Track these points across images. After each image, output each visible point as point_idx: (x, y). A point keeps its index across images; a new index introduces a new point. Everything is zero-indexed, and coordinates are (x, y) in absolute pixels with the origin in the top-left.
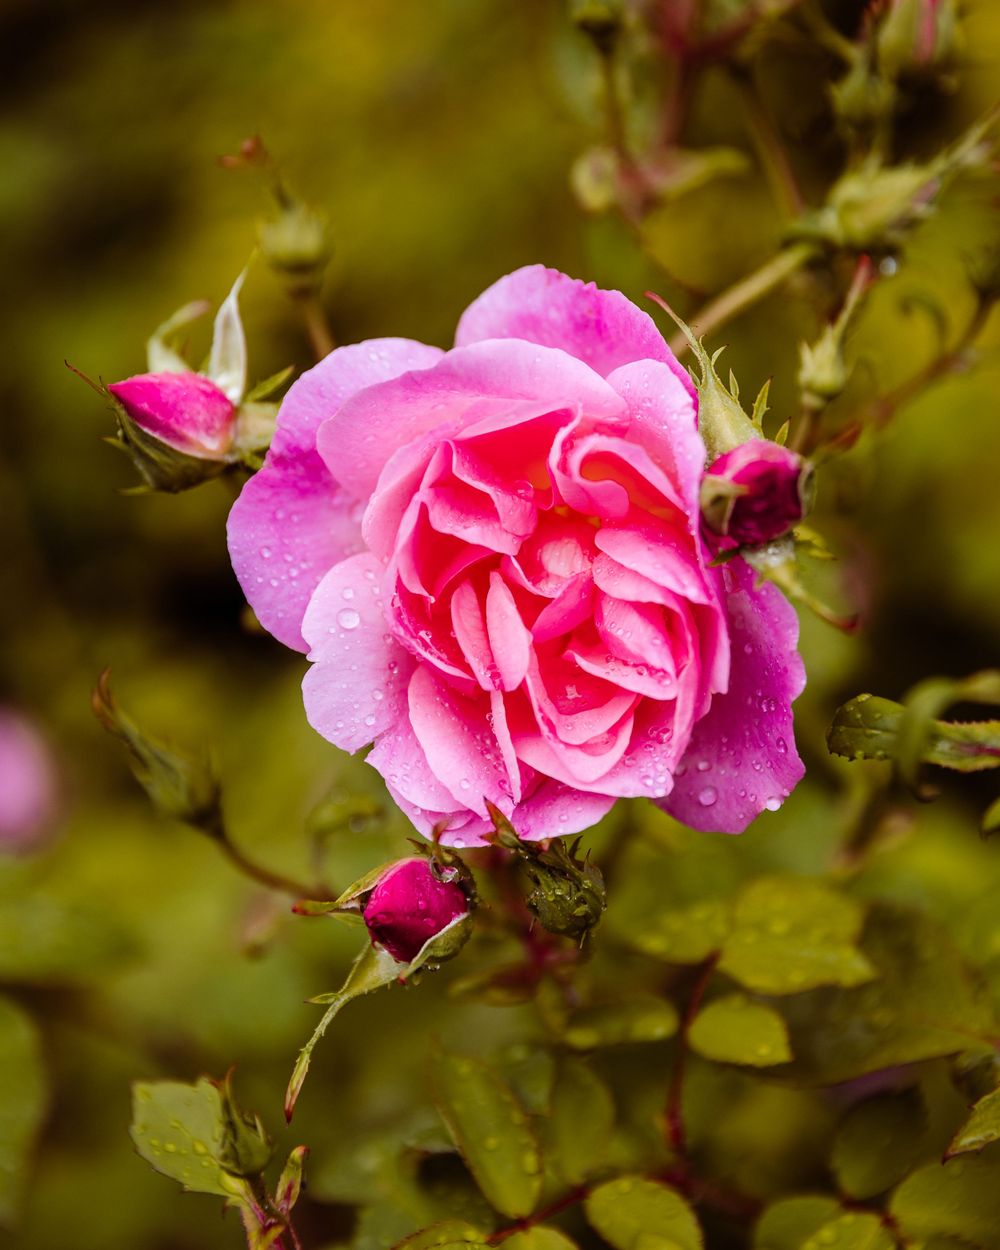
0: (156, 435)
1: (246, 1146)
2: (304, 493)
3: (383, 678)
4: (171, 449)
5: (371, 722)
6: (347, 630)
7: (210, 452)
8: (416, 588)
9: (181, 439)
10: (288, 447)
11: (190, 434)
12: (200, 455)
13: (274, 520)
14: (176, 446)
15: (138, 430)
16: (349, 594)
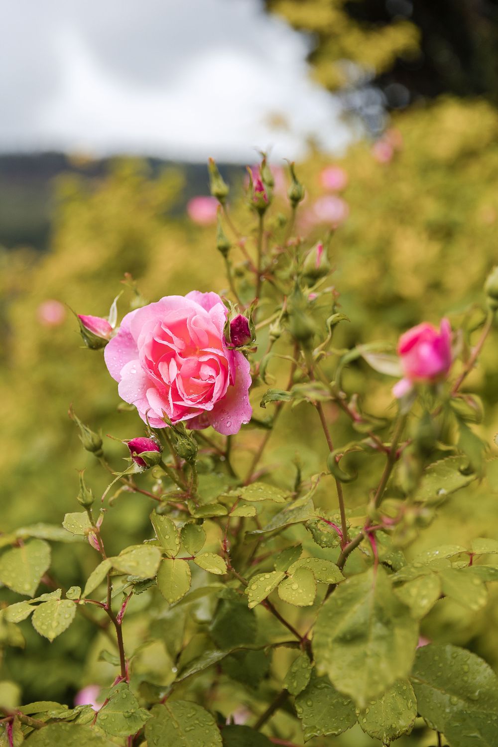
0: (89, 329)
1: (86, 494)
2: (127, 346)
3: (140, 387)
4: (93, 334)
5: (136, 396)
6: (132, 374)
7: (104, 336)
8: (150, 359)
9: (96, 331)
10: (123, 331)
11: (98, 329)
12: (101, 336)
13: (118, 351)
14: (94, 333)
15: (84, 327)
16: (135, 366)
